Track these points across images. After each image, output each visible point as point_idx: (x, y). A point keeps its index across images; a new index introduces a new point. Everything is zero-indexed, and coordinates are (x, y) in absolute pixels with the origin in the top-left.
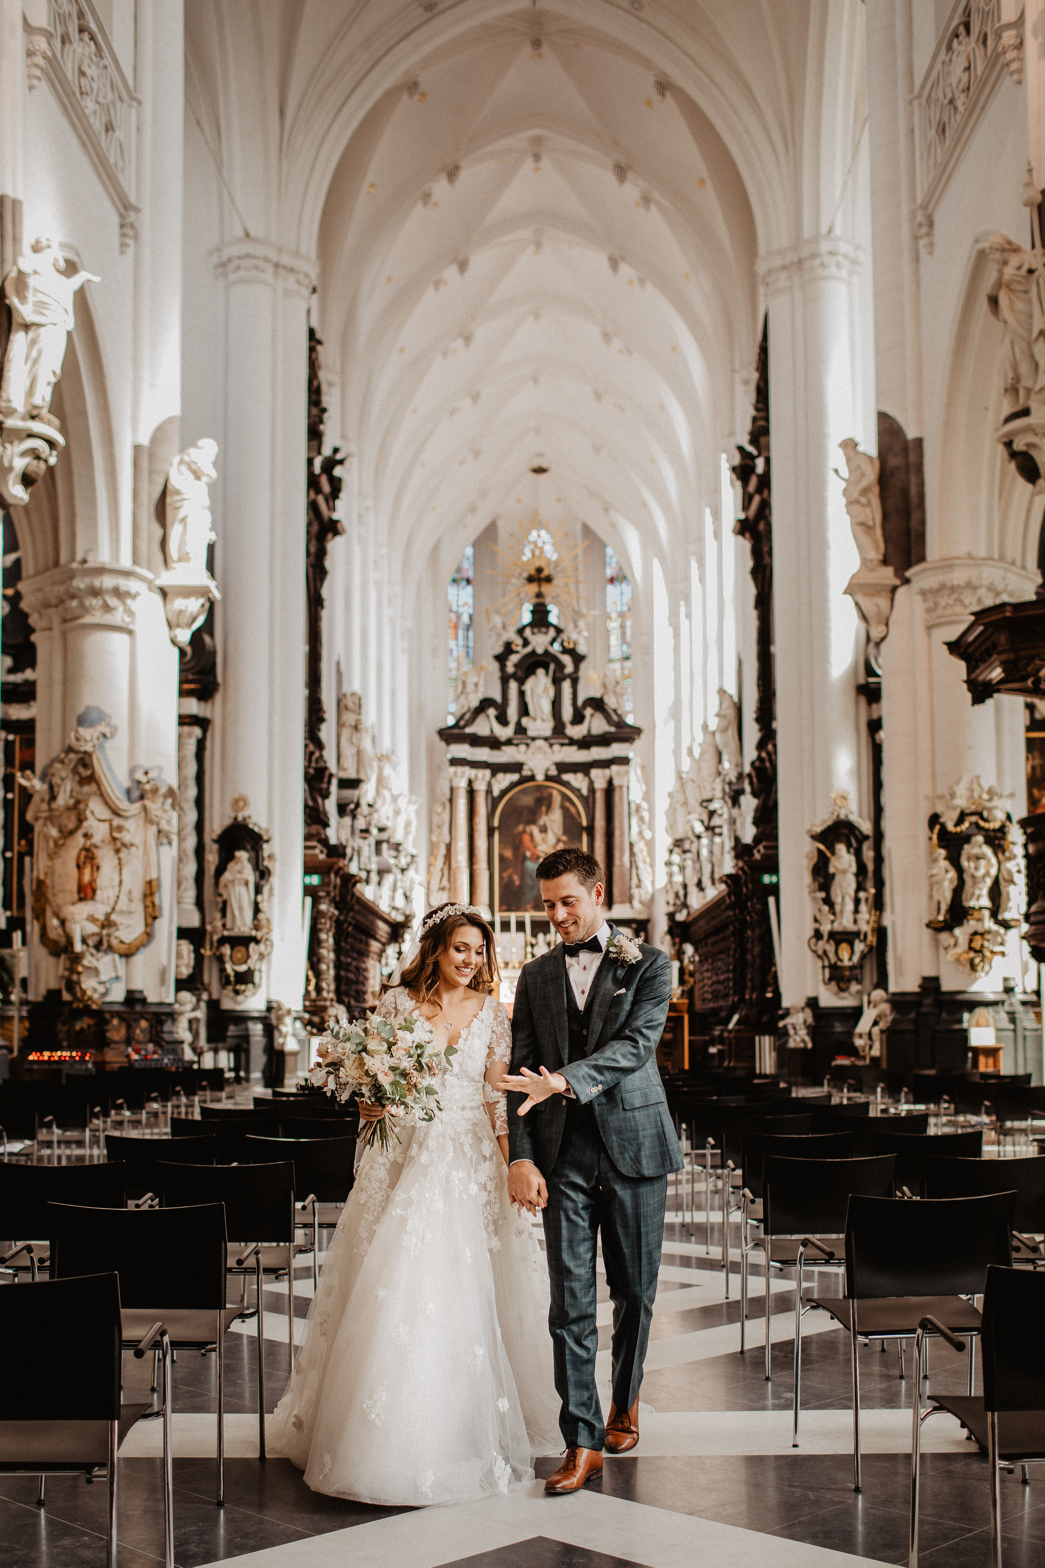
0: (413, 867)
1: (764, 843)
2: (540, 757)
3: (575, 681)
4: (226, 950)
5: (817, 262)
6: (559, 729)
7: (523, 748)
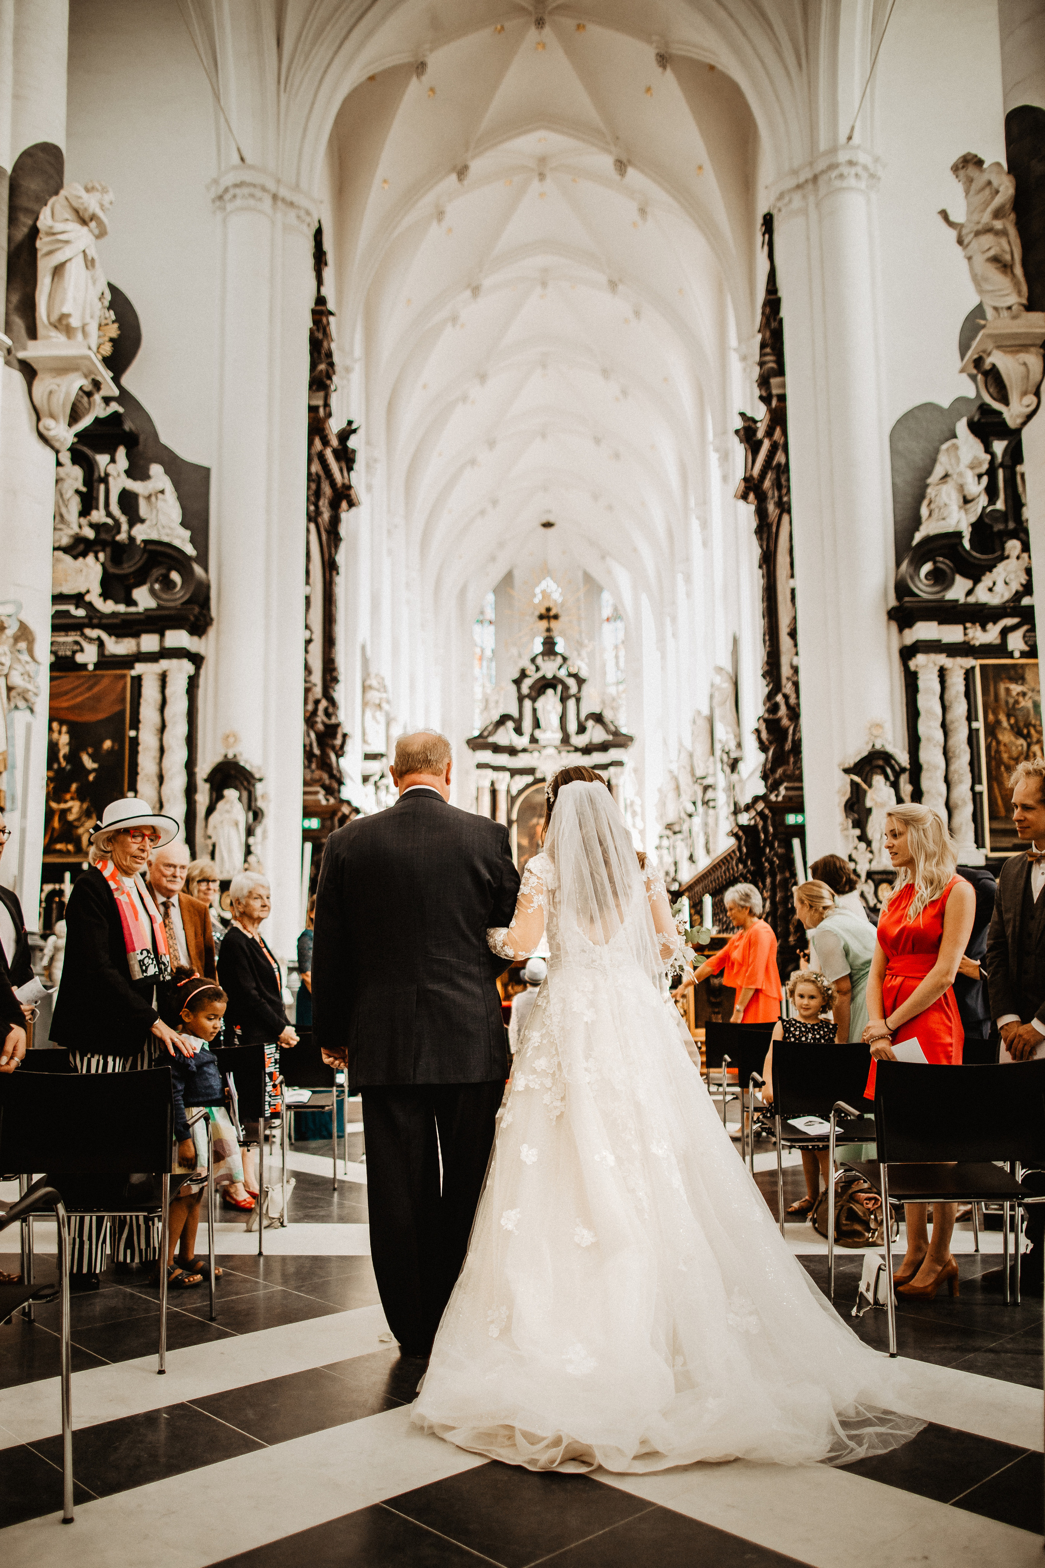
1: (785, 784)
2: (550, 762)
3: (578, 700)
5: (834, 174)
6: (566, 740)
7: (536, 754)
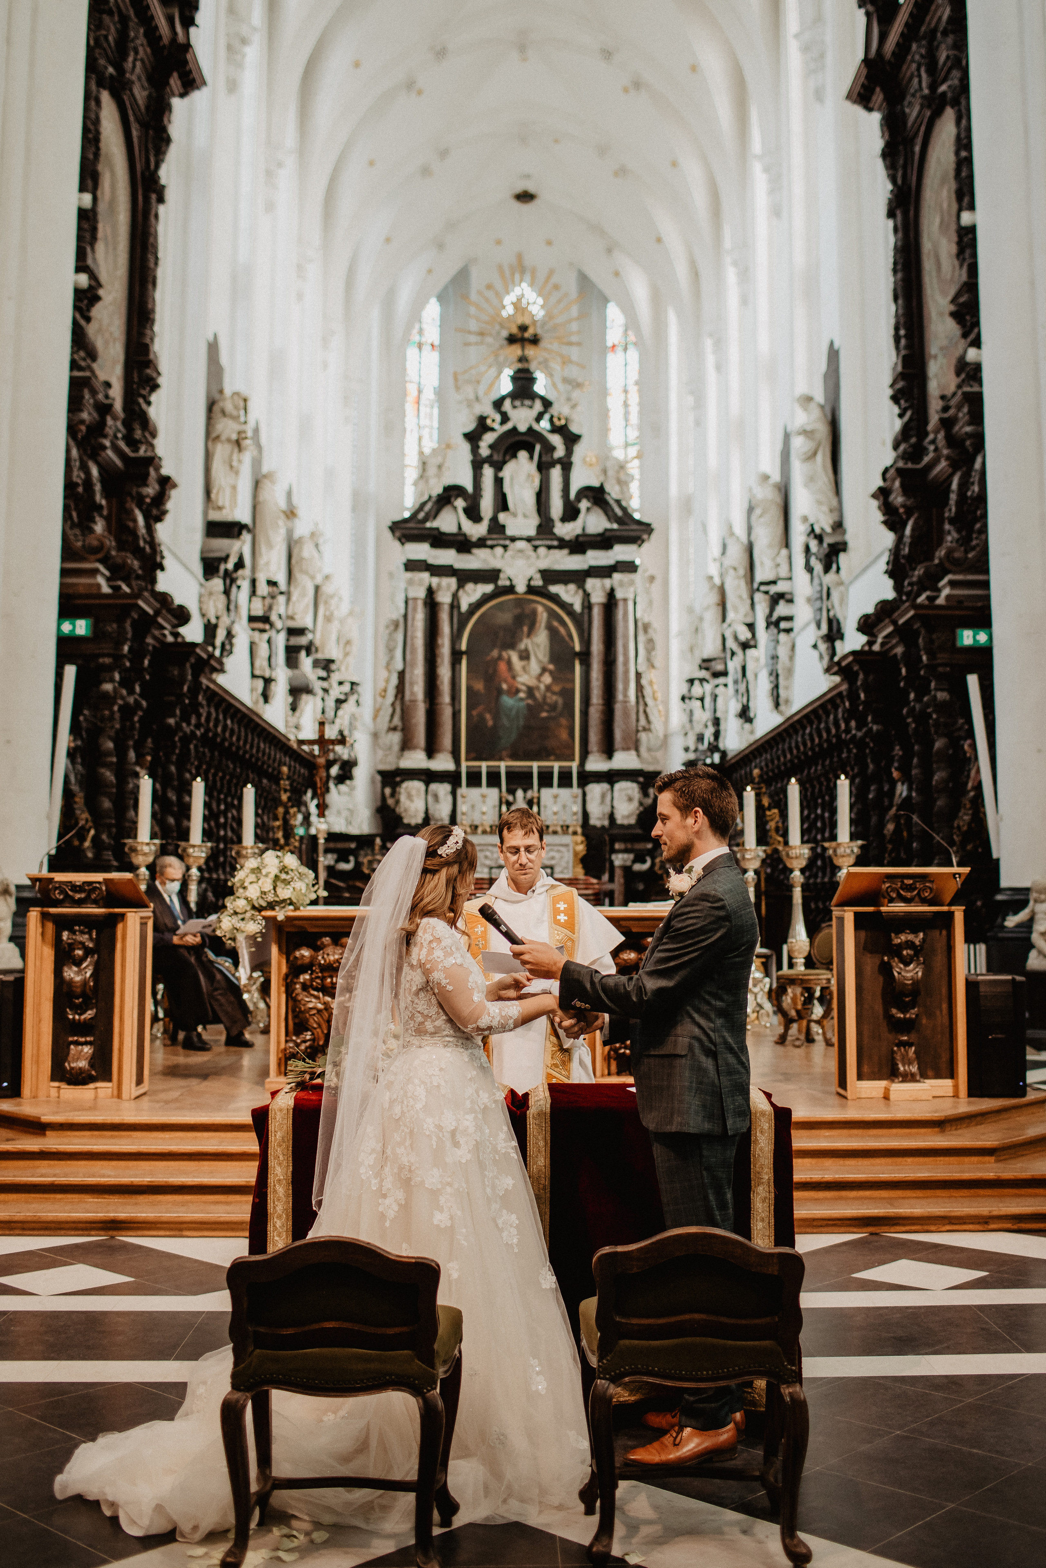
0: (352, 699)
1: (950, 577)
2: (520, 563)
3: (566, 466)
7: (499, 550)
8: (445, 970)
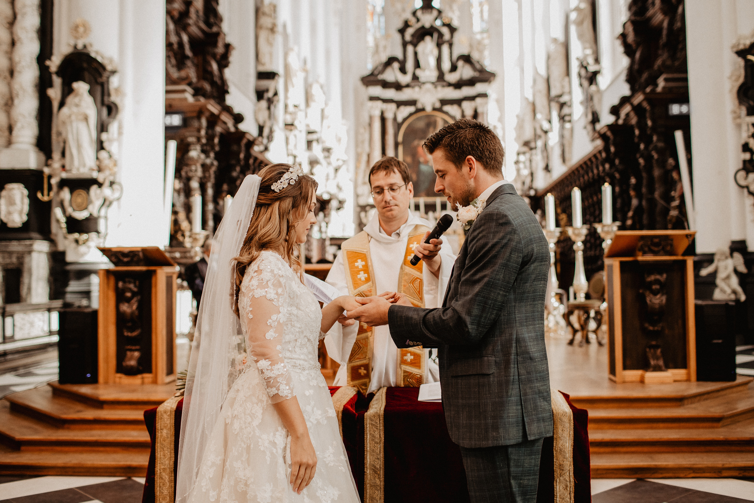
0: (343, 168)
1: (665, 76)
3: (451, 45)
4: (66, 194)
6: (441, 77)
7: (417, 89)
8: (253, 299)
